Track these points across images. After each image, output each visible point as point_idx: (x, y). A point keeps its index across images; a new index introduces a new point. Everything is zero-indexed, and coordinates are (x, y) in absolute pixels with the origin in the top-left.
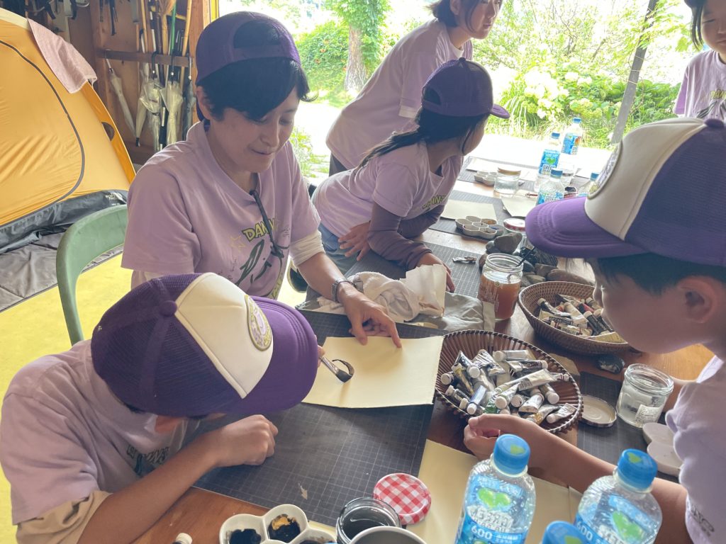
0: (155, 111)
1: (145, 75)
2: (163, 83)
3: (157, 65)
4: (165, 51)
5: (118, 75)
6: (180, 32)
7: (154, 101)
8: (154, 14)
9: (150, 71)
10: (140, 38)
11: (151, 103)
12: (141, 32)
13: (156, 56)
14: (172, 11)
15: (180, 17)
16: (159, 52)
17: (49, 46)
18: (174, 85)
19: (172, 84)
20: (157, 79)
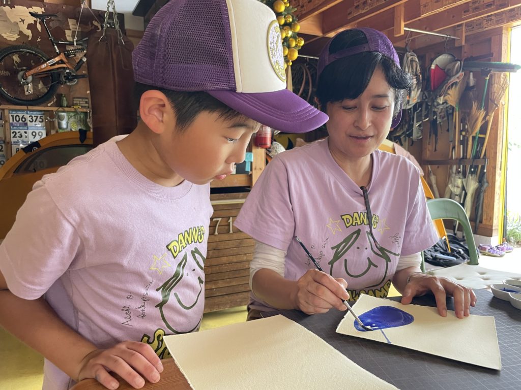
0: (457, 194)
1: (452, 173)
2: (464, 175)
3: (461, 166)
4: (468, 157)
5: (434, 174)
6: (481, 145)
7: (458, 187)
8: (464, 136)
9: (457, 169)
10: (452, 152)
11: (456, 188)
12: (454, 148)
13: (461, 160)
14: (476, 133)
15: (481, 136)
16: (464, 157)
19: (472, 176)
20: (461, 174)
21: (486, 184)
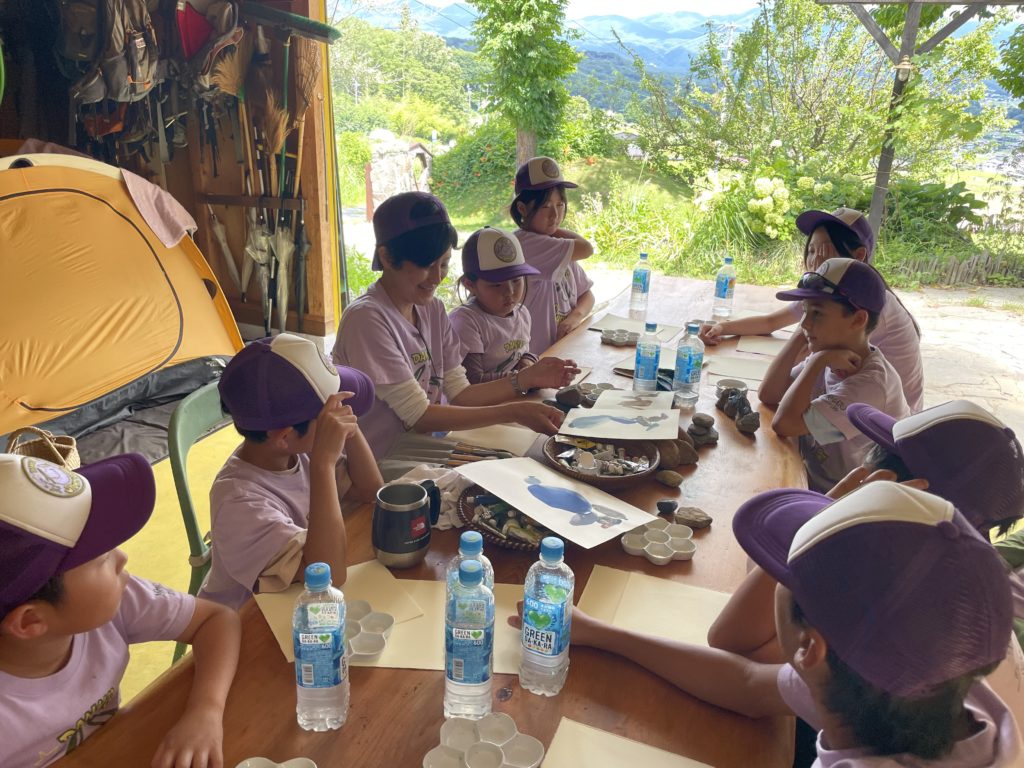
0: (263, 261)
1: (252, 221)
2: (272, 230)
3: (265, 210)
4: (274, 193)
5: (221, 222)
6: (291, 172)
7: (263, 250)
8: (261, 152)
9: (258, 216)
10: (246, 179)
11: (259, 253)
12: (247, 173)
13: (263, 199)
14: (282, 150)
15: (290, 155)
16: (268, 194)
17: (144, 197)
18: (285, 230)
19: (282, 230)
20: (265, 226)
21: (307, 247)
